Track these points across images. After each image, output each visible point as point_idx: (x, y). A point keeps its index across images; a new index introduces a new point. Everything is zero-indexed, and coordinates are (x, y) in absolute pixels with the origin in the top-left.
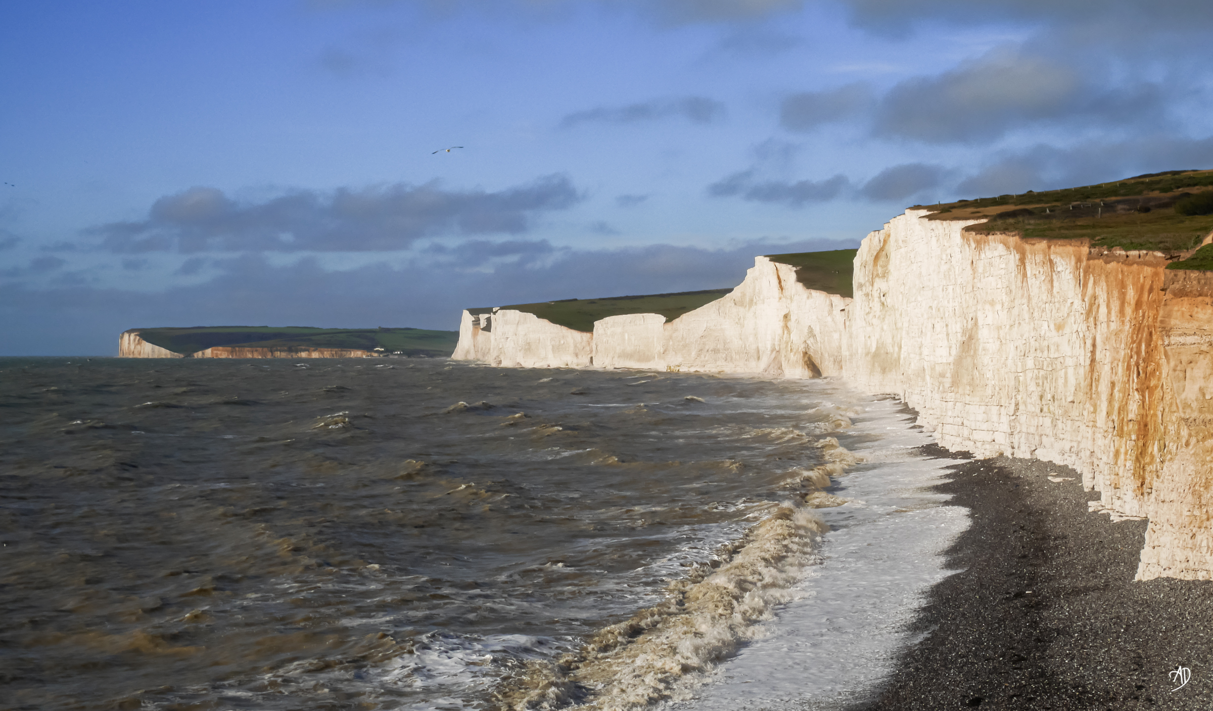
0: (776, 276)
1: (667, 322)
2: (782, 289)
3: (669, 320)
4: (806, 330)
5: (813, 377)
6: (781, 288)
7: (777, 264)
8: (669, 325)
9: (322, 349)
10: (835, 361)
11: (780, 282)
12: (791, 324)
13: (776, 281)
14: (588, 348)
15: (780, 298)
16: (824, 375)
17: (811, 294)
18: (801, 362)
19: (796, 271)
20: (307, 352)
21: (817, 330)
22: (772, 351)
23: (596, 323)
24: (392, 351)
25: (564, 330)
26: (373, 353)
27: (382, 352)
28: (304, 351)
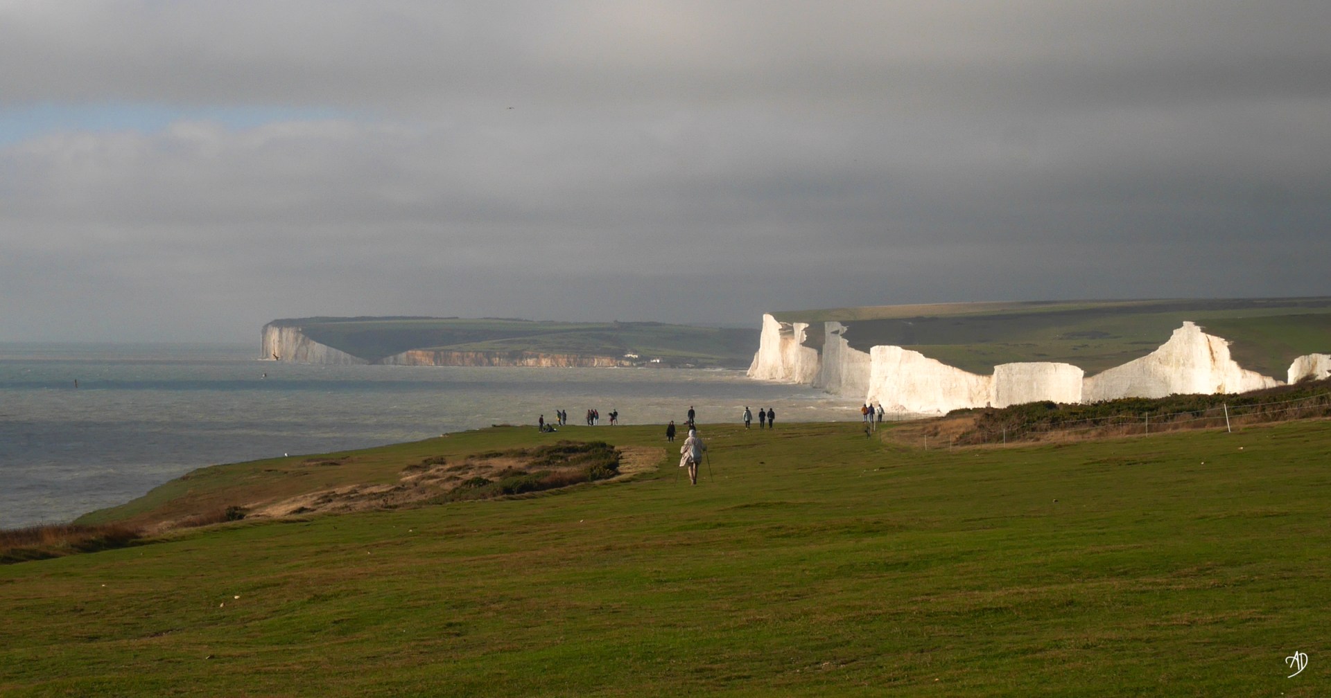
0: (1208, 348)
1: (1086, 376)
2: (1214, 361)
3: (1090, 374)
6: (1214, 359)
7: (1209, 336)
8: (1089, 381)
9: (556, 356)
11: (1212, 353)
13: (1208, 353)
14: (984, 393)
15: (1213, 369)
17: (1245, 373)
19: (1229, 347)
20: (535, 359)
23: (997, 368)
24: (648, 359)
25: (957, 372)
26: (623, 362)
27: (635, 360)
28: (531, 357)
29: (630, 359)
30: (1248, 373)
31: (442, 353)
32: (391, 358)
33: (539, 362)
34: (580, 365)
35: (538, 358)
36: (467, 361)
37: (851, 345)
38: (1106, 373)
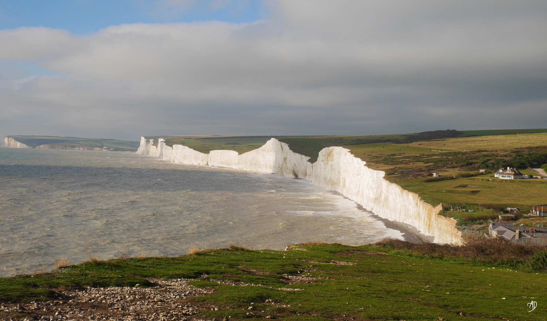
0: (281, 146)
1: (239, 154)
2: (283, 150)
3: (240, 154)
4: (293, 164)
5: (295, 178)
7: (281, 142)
8: (240, 156)
10: (302, 174)
11: (282, 148)
12: (287, 161)
13: (281, 148)
14: (206, 159)
15: (282, 153)
16: (299, 177)
18: (292, 173)
19: (288, 146)
21: (297, 164)
22: (279, 168)
23: (210, 152)
24: (110, 148)
25: (198, 152)
26: (103, 149)
27: (106, 149)
28: (77, 147)
29: (104, 148)
30: (296, 154)
31: (53, 146)
32: (38, 147)
33: (79, 149)
34: (91, 150)
35: (79, 147)
36: (60, 148)
37: (166, 145)
38: (246, 153)
